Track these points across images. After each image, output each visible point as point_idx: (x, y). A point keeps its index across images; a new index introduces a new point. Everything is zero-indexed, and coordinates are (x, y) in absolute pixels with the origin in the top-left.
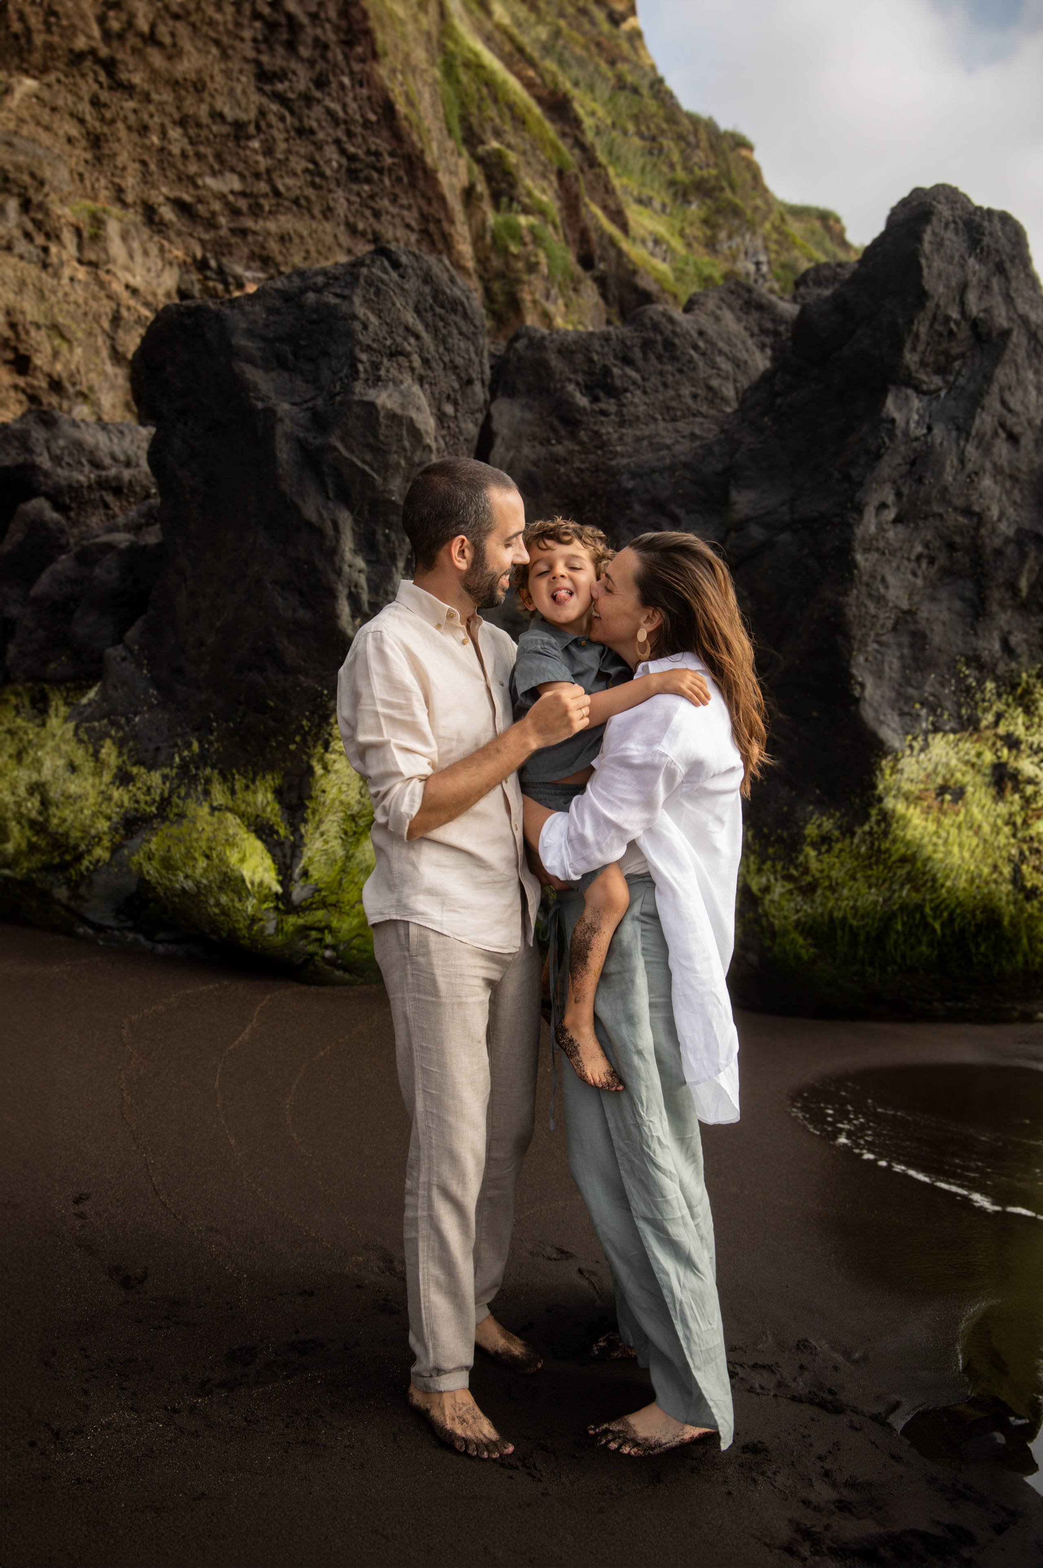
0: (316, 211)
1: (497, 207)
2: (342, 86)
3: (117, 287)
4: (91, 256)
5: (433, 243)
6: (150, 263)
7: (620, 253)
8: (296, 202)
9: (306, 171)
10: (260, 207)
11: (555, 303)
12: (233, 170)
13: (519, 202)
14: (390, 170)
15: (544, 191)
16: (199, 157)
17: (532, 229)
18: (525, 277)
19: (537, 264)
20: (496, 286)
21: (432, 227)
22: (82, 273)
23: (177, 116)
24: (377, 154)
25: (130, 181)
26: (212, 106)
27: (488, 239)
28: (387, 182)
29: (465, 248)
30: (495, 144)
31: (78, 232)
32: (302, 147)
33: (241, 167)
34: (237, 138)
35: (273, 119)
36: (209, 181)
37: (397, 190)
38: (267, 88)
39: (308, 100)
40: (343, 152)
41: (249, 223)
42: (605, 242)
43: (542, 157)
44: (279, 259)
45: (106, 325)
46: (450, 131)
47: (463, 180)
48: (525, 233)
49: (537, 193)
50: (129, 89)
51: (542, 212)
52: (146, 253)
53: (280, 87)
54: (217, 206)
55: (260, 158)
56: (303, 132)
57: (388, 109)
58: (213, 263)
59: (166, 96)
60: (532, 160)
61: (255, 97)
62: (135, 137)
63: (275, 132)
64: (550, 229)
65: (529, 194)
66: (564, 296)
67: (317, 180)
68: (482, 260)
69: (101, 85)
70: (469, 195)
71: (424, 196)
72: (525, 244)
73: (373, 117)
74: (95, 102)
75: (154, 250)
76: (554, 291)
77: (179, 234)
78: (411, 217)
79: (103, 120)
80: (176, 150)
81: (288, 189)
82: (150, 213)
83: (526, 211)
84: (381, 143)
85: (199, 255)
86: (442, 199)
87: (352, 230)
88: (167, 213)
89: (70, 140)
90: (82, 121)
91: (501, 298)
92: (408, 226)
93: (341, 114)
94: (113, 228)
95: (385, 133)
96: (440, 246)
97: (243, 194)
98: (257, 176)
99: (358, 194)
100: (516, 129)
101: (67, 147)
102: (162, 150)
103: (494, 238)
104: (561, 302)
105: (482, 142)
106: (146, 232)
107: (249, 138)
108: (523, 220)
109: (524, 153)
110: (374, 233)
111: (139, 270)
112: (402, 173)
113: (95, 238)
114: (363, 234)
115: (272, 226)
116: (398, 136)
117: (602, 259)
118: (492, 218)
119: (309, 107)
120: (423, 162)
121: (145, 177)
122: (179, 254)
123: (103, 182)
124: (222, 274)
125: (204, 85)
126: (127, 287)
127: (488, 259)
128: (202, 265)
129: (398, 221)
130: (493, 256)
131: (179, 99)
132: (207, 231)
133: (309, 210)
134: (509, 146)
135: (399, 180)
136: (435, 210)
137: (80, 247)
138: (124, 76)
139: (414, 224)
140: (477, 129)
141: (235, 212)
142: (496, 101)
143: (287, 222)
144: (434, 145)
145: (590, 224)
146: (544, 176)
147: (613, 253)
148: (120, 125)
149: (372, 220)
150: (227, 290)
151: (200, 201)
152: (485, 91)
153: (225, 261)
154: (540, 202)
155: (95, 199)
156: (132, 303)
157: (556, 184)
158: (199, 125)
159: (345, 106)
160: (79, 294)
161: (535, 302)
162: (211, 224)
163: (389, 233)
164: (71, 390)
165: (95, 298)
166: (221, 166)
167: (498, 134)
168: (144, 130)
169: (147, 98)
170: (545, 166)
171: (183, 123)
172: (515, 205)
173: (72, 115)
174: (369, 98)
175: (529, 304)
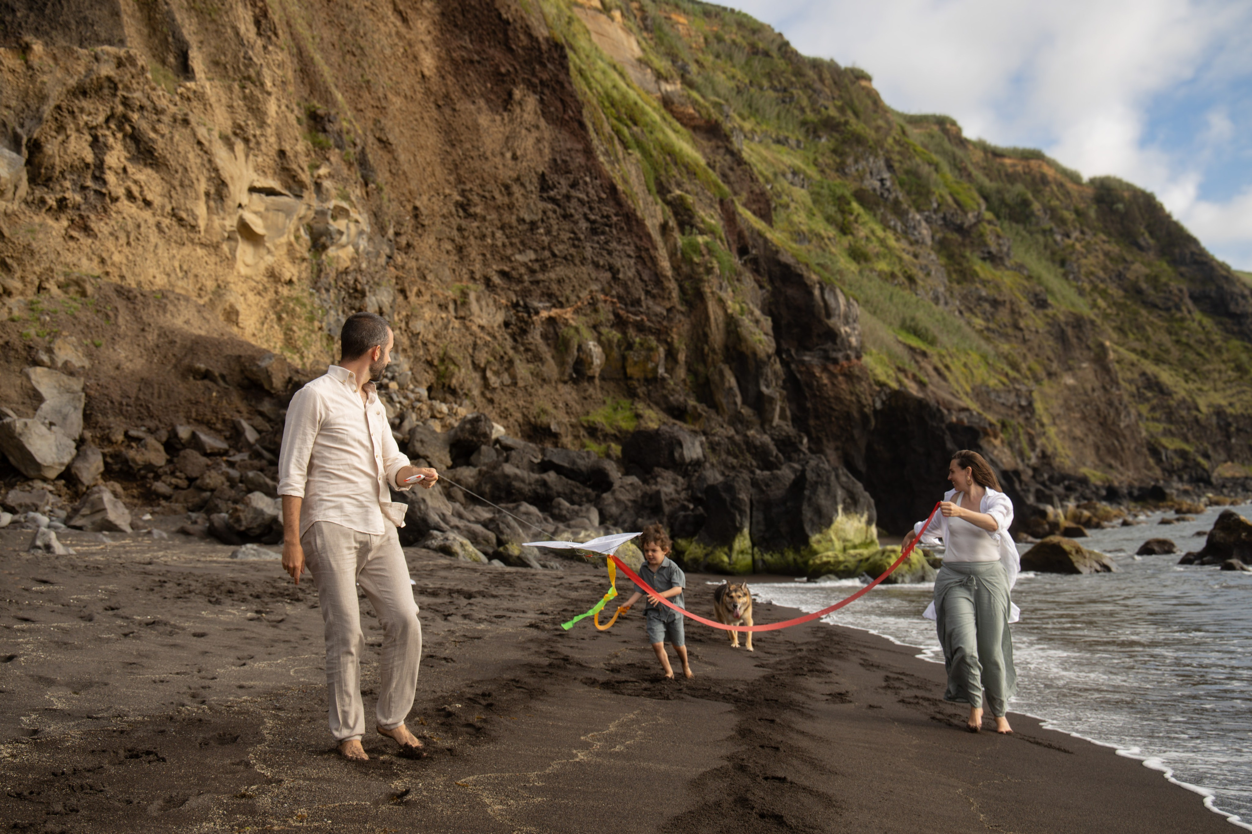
0: (577, 261)
1: (682, 232)
2: (586, 183)
3: (475, 328)
4: (462, 313)
5: (644, 263)
6: (490, 310)
7: (766, 240)
8: (565, 258)
9: (570, 238)
10: (546, 265)
11: (726, 291)
12: (530, 248)
13: (697, 228)
14: (616, 224)
15: (712, 217)
16: (512, 244)
17: (707, 244)
18: (705, 278)
19: (712, 268)
20: (687, 284)
21: (644, 254)
22: (457, 324)
23: (499, 225)
24: (608, 217)
25: (477, 267)
26: (518, 216)
27: (679, 255)
28: (614, 232)
29: (665, 264)
30: (678, 192)
31: (455, 302)
32: (566, 225)
33: (534, 245)
34: (532, 230)
35: (550, 214)
36: (518, 257)
37: (621, 235)
38: (545, 195)
39: (568, 197)
40: (587, 219)
41: (540, 276)
42: (755, 235)
43: (709, 194)
44: (558, 293)
45: (471, 351)
46: (649, 191)
47: (660, 219)
48: (702, 248)
49: (707, 219)
50: (474, 216)
51: (712, 232)
52: (488, 305)
53: (552, 193)
54: (523, 270)
55: (544, 238)
56: (566, 217)
57: (613, 189)
58: (521, 303)
59: (493, 216)
60: (702, 197)
61: (541, 205)
62: (479, 242)
63: (552, 221)
64: (719, 242)
65: (703, 221)
66: (731, 285)
67: (576, 242)
68: (676, 268)
69: (459, 217)
70: (664, 228)
71: (637, 236)
72: (703, 256)
73: (604, 196)
74: (460, 229)
75: (491, 303)
76: (725, 283)
77: (503, 289)
78: (630, 250)
79: (463, 237)
80: (499, 244)
81: (560, 251)
82: (488, 281)
83: (702, 232)
84: (609, 209)
85: (515, 300)
86: (649, 236)
87: (596, 265)
88: (496, 279)
89: (448, 252)
90: (453, 241)
91: (690, 292)
92: (629, 256)
93: (586, 199)
94: (472, 296)
95: (612, 203)
96: (649, 264)
97: (537, 260)
98: (543, 249)
99: (598, 242)
100: (690, 180)
101: (446, 256)
102: (493, 245)
103: (682, 254)
104: (729, 290)
105: (670, 192)
106: (487, 293)
107: (538, 228)
108: (701, 239)
109: (697, 194)
110: (609, 264)
111: (484, 315)
112: (623, 225)
113: (464, 304)
114: (603, 267)
115: (553, 275)
116: (619, 203)
117: (754, 247)
118: (680, 240)
119: (569, 201)
120: (636, 216)
121: (485, 263)
122: (504, 301)
123: (464, 270)
124: (526, 308)
125: (513, 205)
126: (479, 326)
127: (680, 267)
128: (515, 305)
129: (623, 254)
130: (683, 265)
131: (501, 215)
132: (517, 285)
133: (573, 261)
134: (687, 192)
135: (622, 229)
136: (645, 243)
137: (456, 310)
138: (472, 210)
139: (632, 254)
140: (665, 184)
141: (532, 271)
142: (676, 164)
143: (561, 271)
144: (641, 202)
145: (743, 226)
146: (711, 206)
147: (761, 241)
148: (472, 237)
149: (607, 257)
150: (530, 317)
151: (513, 269)
152: (668, 158)
153: (528, 300)
154: (710, 225)
155: (461, 281)
156: (482, 335)
157: (719, 211)
158: (511, 227)
159: (587, 194)
160: (456, 336)
161: (713, 293)
162: (520, 281)
163: (618, 263)
164: (461, 393)
165: (464, 336)
166: (525, 246)
167: (679, 185)
168: (483, 237)
169: (484, 219)
170: (711, 199)
171: (502, 228)
172: (695, 230)
173: (448, 238)
174: (601, 185)
175: (709, 295)
